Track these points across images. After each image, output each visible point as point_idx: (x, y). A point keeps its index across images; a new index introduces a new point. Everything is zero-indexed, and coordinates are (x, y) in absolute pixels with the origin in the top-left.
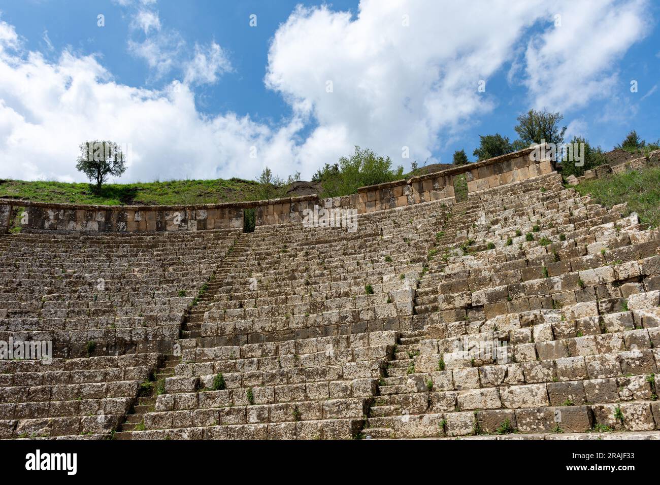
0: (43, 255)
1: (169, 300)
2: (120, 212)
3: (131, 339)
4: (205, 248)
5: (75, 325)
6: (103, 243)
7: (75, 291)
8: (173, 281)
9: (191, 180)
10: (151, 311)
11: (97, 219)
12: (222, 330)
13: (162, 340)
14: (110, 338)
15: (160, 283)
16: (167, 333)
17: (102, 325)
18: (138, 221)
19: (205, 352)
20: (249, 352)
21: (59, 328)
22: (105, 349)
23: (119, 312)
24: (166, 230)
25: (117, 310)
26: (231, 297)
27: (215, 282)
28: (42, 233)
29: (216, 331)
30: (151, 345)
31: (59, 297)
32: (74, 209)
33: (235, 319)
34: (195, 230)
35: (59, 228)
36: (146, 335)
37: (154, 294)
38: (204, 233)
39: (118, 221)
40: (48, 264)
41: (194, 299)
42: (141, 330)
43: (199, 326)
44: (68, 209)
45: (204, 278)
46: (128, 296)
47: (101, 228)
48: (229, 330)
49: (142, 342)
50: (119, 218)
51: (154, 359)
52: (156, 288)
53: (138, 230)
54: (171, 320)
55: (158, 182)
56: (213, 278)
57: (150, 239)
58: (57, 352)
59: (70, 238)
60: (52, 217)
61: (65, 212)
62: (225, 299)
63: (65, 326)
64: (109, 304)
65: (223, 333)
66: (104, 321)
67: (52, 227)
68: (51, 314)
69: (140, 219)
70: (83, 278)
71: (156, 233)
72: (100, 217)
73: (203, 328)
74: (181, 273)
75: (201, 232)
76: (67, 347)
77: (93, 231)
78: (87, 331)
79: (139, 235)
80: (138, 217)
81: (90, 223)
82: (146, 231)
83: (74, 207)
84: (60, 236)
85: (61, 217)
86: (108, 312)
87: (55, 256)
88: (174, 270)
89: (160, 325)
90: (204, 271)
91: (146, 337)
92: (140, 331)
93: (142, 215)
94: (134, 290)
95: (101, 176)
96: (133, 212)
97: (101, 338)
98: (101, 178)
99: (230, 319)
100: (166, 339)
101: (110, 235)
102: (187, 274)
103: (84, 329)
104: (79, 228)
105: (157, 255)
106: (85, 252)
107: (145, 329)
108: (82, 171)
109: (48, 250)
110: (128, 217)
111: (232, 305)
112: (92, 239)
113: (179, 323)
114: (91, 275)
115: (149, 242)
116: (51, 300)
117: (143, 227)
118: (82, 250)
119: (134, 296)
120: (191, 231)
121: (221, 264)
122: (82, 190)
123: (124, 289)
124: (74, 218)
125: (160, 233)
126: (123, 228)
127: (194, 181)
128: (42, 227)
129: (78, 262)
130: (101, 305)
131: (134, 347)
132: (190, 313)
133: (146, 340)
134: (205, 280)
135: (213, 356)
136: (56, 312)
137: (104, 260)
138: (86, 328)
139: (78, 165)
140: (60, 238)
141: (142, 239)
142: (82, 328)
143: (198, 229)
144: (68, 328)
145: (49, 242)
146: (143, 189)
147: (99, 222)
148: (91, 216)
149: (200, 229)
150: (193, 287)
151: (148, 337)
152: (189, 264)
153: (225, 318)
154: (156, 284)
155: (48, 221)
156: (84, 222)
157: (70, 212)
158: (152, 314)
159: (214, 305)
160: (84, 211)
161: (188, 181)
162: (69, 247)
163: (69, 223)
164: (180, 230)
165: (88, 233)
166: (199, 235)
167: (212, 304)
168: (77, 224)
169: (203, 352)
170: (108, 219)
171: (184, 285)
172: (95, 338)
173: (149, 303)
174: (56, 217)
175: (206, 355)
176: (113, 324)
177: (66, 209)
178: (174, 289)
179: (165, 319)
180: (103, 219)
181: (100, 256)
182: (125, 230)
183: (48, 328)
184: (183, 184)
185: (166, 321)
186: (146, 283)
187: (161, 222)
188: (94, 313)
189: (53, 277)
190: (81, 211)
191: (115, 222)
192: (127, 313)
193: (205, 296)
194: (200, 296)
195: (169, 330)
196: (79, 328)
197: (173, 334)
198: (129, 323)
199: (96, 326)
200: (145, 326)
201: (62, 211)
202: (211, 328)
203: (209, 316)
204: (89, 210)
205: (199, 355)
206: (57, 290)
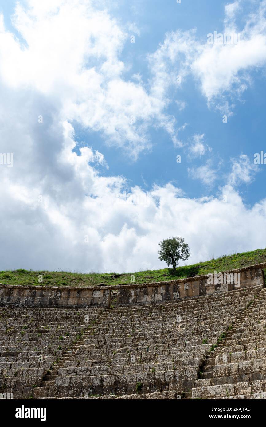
0: (124, 321)
1: (194, 348)
2: (174, 285)
3: (165, 380)
4: (231, 304)
5: (130, 370)
6: (164, 308)
7: (137, 345)
8: (201, 333)
9: (236, 254)
10: (180, 357)
11: (160, 292)
12: (229, 370)
13: (186, 381)
14: (151, 379)
15: (193, 335)
16: (189, 375)
17: (147, 370)
18: (187, 290)
19: (208, 390)
20: (241, 389)
21: (120, 373)
22: (148, 388)
23: (159, 359)
24: (206, 294)
25: (158, 358)
26: (239, 342)
27: (233, 330)
28: (128, 306)
29: (224, 372)
30: (179, 385)
31: (126, 349)
32: (145, 287)
33: (239, 360)
34: (227, 291)
35: (138, 301)
36: (175, 376)
37: (186, 343)
38: (234, 292)
39: (174, 291)
40: (125, 327)
41: (212, 346)
42: (170, 372)
43: (212, 368)
44: (142, 287)
45: (224, 328)
46: (168, 347)
47: (164, 298)
48: (234, 370)
49: (172, 382)
50: (175, 289)
51: (173, 396)
52: (188, 338)
53: (188, 297)
54: (192, 363)
55: (213, 259)
56: (232, 328)
57: (195, 302)
58: (118, 391)
59: (143, 307)
60: (133, 294)
61: (140, 290)
62: (235, 344)
63: (123, 371)
64: (155, 353)
65: (230, 373)
66: (148, 367)
67: (134, 301)
68: (117, 363)
69: (188, 288)
70: (144, 335)
71: (200, 296)
72: (162, 290)
73: (214, 370)
74: (209, 325)
75: (231, 292)
76: (124, 387)
77: (158, 301)
78: (137, 375)
79: (188, 300)
80: (186, 287)
81: (156, 295)
82: (192, 296)
83: (145, 286)
84: (138, 307)
85: (138, 294)
86: (152, 359)
87: (132, 321)
88: (205, 324)
89: (185, 368)
90: (225, 323)
91: (175, 378)
92: (170, 374)
93: (189, 285)
94: (174, 341)
95: (175, 261)
96: (183, 284)
97: (145, 379)
98: (175, 263)
99: (235, 361)
100: (189, 379)
101: (169, 302)
102: (213, 326)
103: (135, 373)
104: (150, 299)
105: (197, 313)
106: (150, 316)
107: (174, 372)
108: (163, 260)
109: (128, 317)
110: (180, 287)
111: (239, 348)
112: (157, 306)
113: (197, 366)
114: (149, 332)
115: (194, 304)
116: (121, 352)
117: (190, 293)
118: (149, 315)
119: (172, 346)
120: (224, 293)
121: (241, 316)
122: (164, 273)
123: (167, 341)
124: (146, 293)
125: (202, 297)
126: (178, 296)
127: (238, 254)
128: (128, 302)
129: (144, 324)
130: (149, 355)
131: (167, 387)
132: (207, 357)
133: (175, 381)
134: (224, 330)
135: (214, 393)
136: (120, 361)
137: (160, 321)
138: (136, 372)
139: (160, 257)
140: (138, 308)
141: (189, 302)
142: (134, 372)
143: (229, 290)
144: (125, 373)
145: (130, 311)
146: (203, 267)
147: (162, 294)
148: (157, 290)
149: (231, 290)
150: (215, 336)
151: (176, 378)
152: (216, 318)
153: (231, 360)
154: (190, 336)
155: (131, 297)
156: (153, 295)
157: (144, 289)
158: (181, 359)
159: (225, 349)
160: (152, 287)
161: (235, 255)
162: (141, 314)
163: (143, 297)
164: (216, 292)
165: (155, 302)
166: (229, 295)
167: (223, 349)
168: (149, 297)
169: (207, 390)
170: (167, 291)
171: (208, 335)
172: (141, 380)
173: (180, 351)
174: (136, 294)
175: (209, 393)
176: (153, 369)
177: (141, 287)
178: (201, 339)
179: (187, 363)
180: (164, 292)
181: (159, 318)
182: (179, 297)
183: (114, 373)
184: (230, 258)
185: (188, 364)
186: (183, 335)
187: (202, 288)
188: (143, 361)
189: (126, 336)
190: (150, 287)
191: (172, 293)
192: (164, 360)
193: (222, 343)
194: (218, 343)
195: (191, 371)
196: (132, 372)
197: (193, 376)
198: (164, 368)
199: (143, 371)
200: (174, 369)
201: (139, 289)
202: (220, 369)
203: (219, 359)
204: (155, 287)
205: (204, 393)
206: (125, 345)
